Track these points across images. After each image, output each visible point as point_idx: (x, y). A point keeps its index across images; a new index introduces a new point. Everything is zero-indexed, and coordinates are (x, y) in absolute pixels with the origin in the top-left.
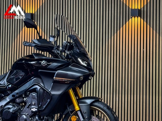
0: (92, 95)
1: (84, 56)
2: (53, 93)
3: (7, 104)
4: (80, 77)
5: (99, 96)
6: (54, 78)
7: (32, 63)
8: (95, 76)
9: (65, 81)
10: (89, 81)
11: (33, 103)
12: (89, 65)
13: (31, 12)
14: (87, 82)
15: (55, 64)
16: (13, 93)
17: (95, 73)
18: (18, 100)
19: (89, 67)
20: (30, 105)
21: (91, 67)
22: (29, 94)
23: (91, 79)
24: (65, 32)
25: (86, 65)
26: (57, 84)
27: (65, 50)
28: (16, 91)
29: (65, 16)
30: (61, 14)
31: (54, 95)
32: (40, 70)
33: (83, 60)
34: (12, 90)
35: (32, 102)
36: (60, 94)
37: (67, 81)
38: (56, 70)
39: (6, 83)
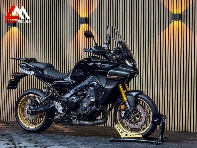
0: (137, 89)
1: (131, 58)
2: (106, 87)
3: (71, 96)
4: (127, 75)
5: (143, 90)
6: (107, 76)
7: (90, 64)
8: (139, 74)
9: (116, 78)
10: (135, 78)
11: (92, 95)
12: (134, 65)
13: (85, 17)
14: (132, 79)
15: (108, 65)
16: (76, 88)
17: (139, 72)
18: (79, 93)
19: (134, 67)
20: (89, 97)
21: (136, 67)
22: (88, 88)
23: (136, 76)
24: (115, 40)
25: (132, 66)
26: (109, 81)
27: (116, 54)
28: (78, 86)
29: (115, 26)
30: (112, 25)
31: (107, 89)
32: (96, 70)
33: (130, 62)
34: (75, 85)
35: (90, 94)
36: (112, 88)
37: (117, 78)
38: (109, 70)
39: (70, 80)
